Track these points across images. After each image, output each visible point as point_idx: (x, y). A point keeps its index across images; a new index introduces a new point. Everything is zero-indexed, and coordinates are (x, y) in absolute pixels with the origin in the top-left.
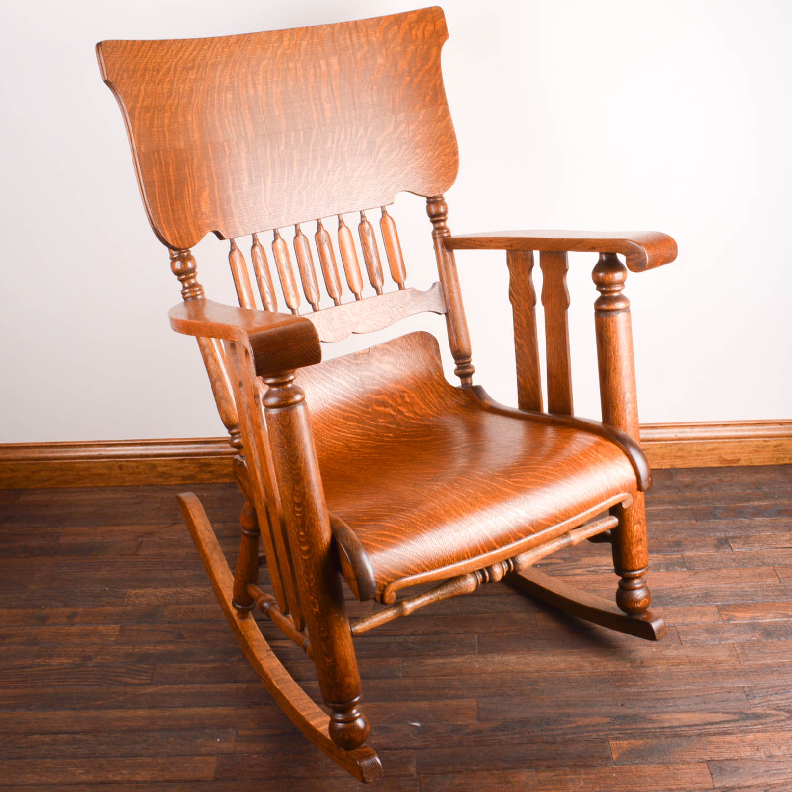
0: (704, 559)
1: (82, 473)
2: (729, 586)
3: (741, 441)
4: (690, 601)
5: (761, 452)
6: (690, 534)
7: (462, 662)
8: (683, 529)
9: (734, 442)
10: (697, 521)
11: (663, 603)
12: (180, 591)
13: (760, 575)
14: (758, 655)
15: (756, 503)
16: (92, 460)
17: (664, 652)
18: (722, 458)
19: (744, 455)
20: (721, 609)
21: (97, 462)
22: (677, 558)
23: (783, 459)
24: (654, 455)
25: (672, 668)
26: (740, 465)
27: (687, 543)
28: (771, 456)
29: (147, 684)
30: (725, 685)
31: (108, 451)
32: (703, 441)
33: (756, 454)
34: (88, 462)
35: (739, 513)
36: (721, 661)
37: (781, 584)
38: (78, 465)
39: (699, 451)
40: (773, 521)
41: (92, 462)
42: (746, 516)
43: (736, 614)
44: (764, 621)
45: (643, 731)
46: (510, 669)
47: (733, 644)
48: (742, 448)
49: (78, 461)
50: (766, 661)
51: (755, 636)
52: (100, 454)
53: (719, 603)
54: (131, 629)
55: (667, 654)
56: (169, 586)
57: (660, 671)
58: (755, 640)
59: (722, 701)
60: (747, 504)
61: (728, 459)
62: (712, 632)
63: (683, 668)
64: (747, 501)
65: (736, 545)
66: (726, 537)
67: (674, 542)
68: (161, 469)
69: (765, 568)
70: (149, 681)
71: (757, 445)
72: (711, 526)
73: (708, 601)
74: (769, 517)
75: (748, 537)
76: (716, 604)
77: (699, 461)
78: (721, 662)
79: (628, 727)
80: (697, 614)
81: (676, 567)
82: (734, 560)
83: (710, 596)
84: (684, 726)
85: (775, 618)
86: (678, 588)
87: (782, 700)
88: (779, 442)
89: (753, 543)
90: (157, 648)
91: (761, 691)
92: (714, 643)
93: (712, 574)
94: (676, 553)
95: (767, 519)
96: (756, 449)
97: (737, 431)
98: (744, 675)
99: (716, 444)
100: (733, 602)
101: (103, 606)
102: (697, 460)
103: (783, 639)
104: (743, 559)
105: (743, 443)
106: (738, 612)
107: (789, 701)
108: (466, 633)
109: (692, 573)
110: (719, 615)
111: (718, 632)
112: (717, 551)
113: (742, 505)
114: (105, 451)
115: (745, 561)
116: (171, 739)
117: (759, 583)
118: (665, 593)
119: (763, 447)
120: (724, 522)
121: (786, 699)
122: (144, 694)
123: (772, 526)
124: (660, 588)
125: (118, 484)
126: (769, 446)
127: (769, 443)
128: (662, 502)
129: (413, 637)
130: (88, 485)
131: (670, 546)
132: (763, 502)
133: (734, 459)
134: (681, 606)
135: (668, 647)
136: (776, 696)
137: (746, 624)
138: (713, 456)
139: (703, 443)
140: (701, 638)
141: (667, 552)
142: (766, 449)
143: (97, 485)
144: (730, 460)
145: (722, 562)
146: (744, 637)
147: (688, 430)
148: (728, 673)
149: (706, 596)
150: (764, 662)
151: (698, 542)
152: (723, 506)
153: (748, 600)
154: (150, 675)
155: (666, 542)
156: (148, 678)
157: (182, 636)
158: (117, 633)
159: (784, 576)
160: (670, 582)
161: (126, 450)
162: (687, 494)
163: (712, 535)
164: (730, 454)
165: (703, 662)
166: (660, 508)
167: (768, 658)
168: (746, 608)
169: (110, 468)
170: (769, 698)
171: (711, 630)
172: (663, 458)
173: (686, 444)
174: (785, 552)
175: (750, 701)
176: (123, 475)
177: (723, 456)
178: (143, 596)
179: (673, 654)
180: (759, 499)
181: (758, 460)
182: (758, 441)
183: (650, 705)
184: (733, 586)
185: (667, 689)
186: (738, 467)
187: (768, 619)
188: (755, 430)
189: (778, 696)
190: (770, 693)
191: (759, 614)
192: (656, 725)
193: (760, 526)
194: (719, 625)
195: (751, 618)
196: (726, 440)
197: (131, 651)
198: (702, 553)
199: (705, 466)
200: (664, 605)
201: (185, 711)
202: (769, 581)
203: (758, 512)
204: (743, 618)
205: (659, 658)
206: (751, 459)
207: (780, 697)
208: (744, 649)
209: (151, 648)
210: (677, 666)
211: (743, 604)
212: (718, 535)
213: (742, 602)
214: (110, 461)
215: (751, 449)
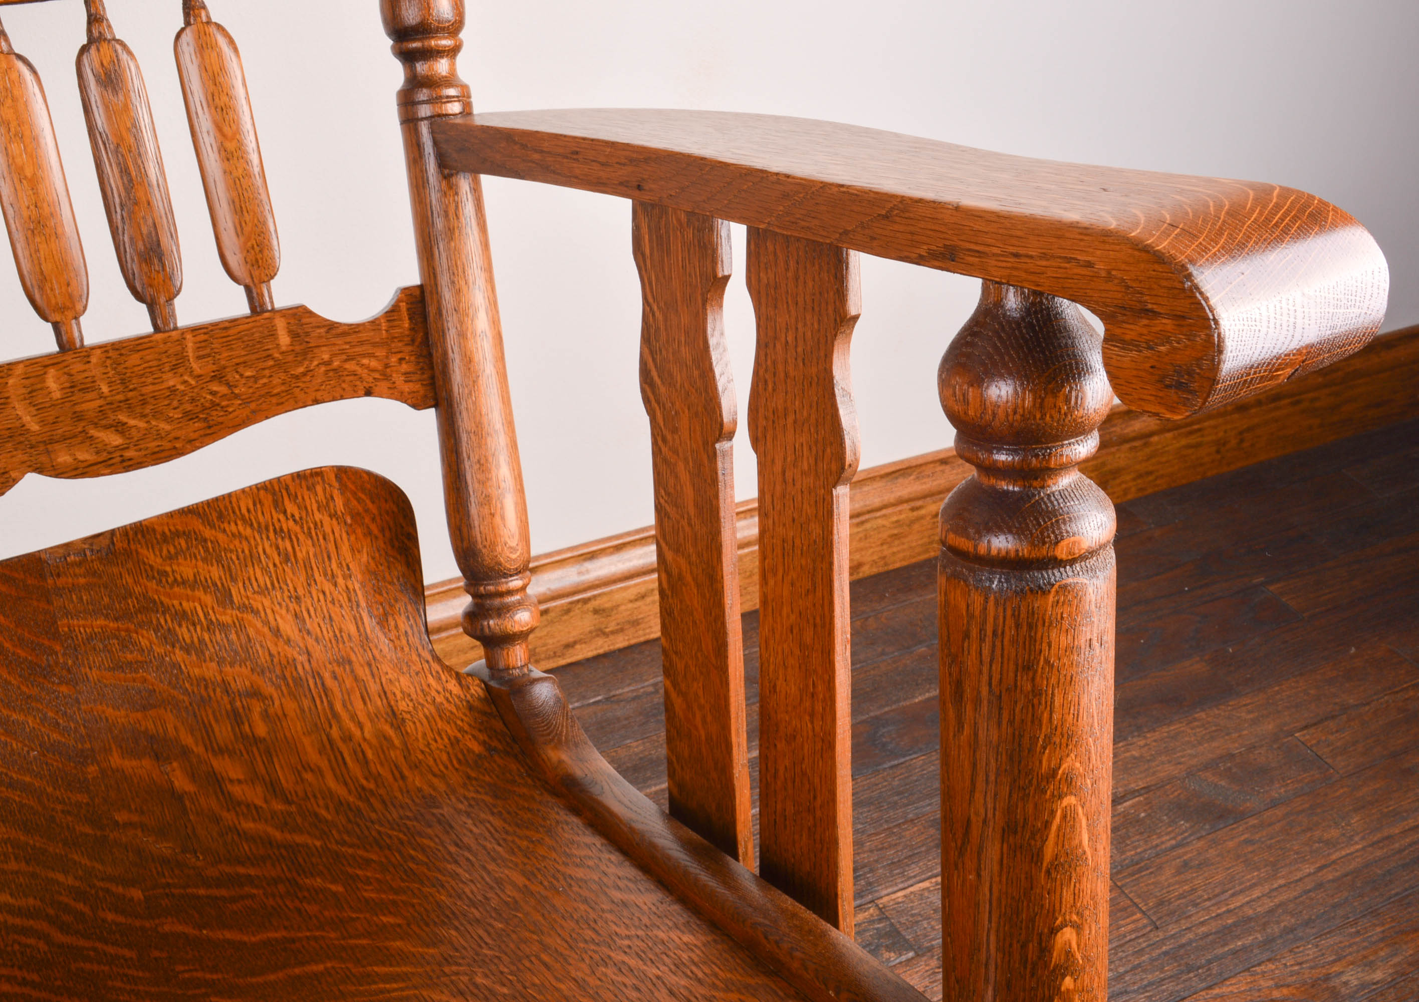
3: (862, 523)
5: (906, 535)
19: (871, 551)
22: (870, 921)
28: (926, 540)
33: (897, 542)
37: (1161, 934)
48: (866, 537)
71: (897, 522)
81: (886, 954)
96: (896, 532)
105: (868, 526)
109: (933, 963)
119: (912, 522)
120: (917, 762)
126: (922, 517)
127: (922, 512)
142: (916, 527)
147: (742, 522)
151: (892, 846)
152: (888, 710)
159: (1150, 903)
163: (911, 814)
173: (741, 557)
181: (901, 555)
182: (900, 512)
198: (920, 883)
206: (884, 558)
215: (884, 535)
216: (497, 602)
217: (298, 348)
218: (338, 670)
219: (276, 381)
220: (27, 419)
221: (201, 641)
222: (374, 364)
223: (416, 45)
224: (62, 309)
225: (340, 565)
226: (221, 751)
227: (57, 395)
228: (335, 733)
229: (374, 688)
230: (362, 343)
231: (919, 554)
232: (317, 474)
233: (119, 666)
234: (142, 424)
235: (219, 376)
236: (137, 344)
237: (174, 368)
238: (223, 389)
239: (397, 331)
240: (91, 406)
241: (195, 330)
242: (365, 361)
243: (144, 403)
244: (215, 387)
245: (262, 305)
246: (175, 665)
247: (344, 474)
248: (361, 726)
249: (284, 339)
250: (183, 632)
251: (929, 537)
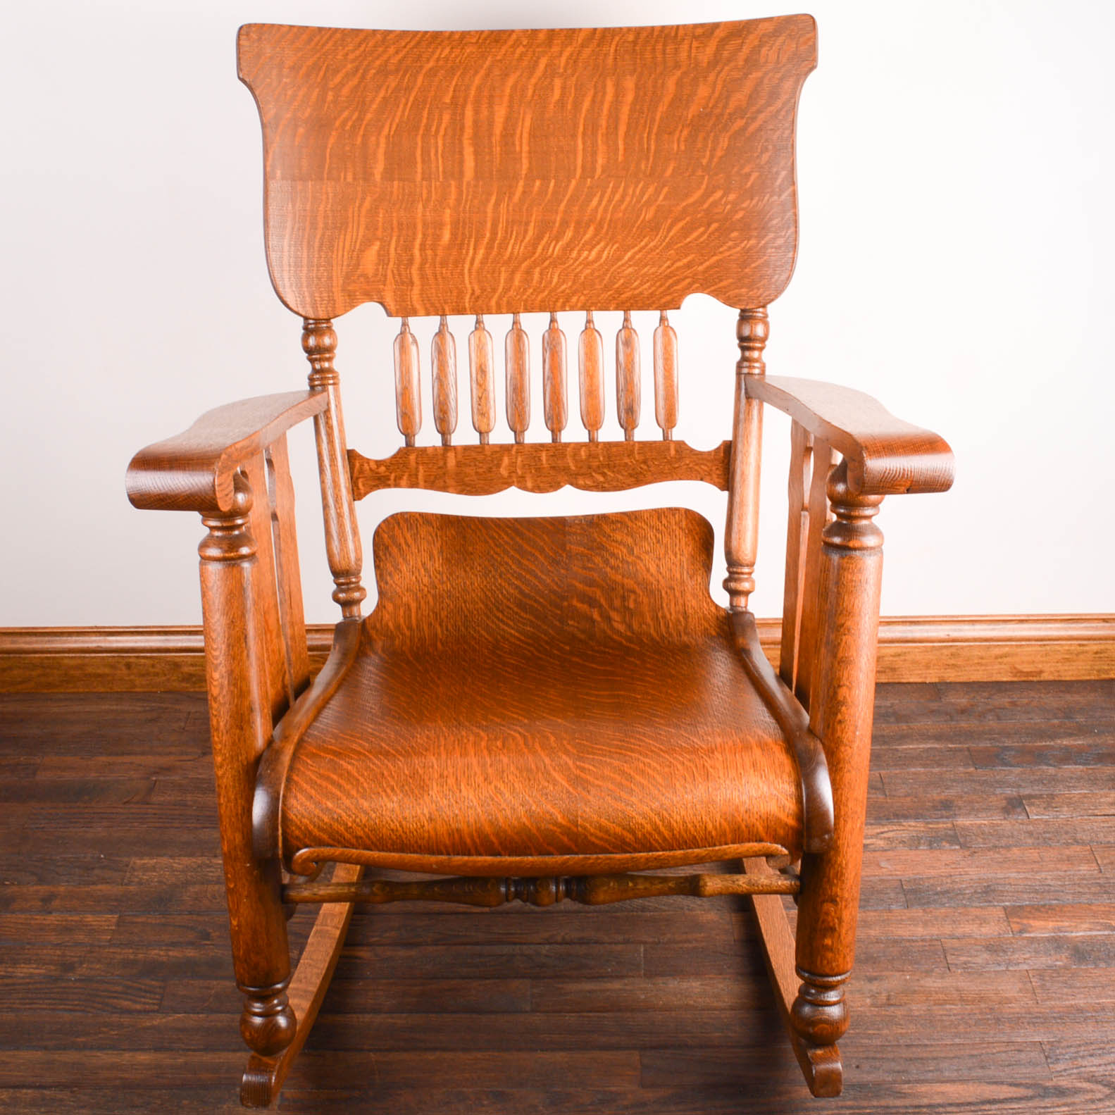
0: (986, 830)
1: (72, 672)
2: (1022, 876)
3: (1045, 645)
4: (964, 898)
5: (1074, 661)
6: (966, 790)
7: (620, 990)
8: (954, 781)
9: (1035, 645)
10: (976, 769)
11: (923, 901)
12: (208, 862)
13: (1069, 859)
14: (1065, 990)
15: (1065, 742)
16: (87, 655)
17: (922, 982)
18: (1015, 668)
19: (1049, 665)
20: (1011, 912)
21: (95, 657)
22: (945, 829)
23: (1107, 672)
24: (914, 662)
25: (935, 1008)
26: (1042, 679)
27: (960, 803)
28: (1088, 667)
29: (153, 1011)
30: (1014, 1039)
31: (110, 642)
32: (988, 643)
33: (1068, 664)
34: (80, 657)
35: (1039, 757)
36: (1006, 998)
37: (1100, 875)
38: (66, 661)
39: (982, 658)
40: (1090, 772)
41: (87, 657)
42: (1051, 762)
43: (1032, 922)
44: (1074, 934)
45: (889, 1111)
46: (691, 1002)
47: (1027, 971)
48: (1046, 655)
49: (66, 655)
50: (1077, 1002)
51: (1061, 960)
52: (98, 647)
53: (1007, 904)
54: (133, 923)
55: (927, 985)
56: (192, 855)
57: (917, 1013)
58: (1060, 966)
59: (1009, 1065)
60: (1052, 743)
61: (1025, 670)
62: (996, 951)
63: (951, 1009)
64: (1052, 737)
65: (1033, 808)
66: (1020, 796)
67: (941, 802)
68: (186, 669)
69: (1078, 848)
70: (156, 1007)
71: (1068, 650)
72: (998, 777)
73: (990, 899)
74: (1084, 764)
75: (1052, 796)
76: (1003, 904)
77: (981, 672)
78: (1009, 1001)
79: (865, 1103)
80: (973, 920)
81: (944, 844)
82: (1030, 834)
83: (994, 891)
84: (951, 1105)
85: (1091, 930)
86: (947, 877)
87: (1100, 1065)
88: (1103, 647)
89: (1061, 807)
90: (171, 953)
91: (1068, 1050)
92: (998, 969)
93: (997, 856)
94: (945, 820)
95: (1081, 767)
96: (1067, 657)
97: (1039, 629)
98: (1042, 1023)
99: (1007, 649)
100: (1027, 903)
101: (94, 883)
102: (978, 670)
103: (1102, 965)
104: (1044, 832)
105: (1048, 648)
106: (1034, 918)
107: (1109, 1068)
108: (626, 942)
109: (967, 853)
110: (1005, 924)
111: (1004, 951)
112: (1005, 819)
113: (1044, 743)
114: (105, 641)
115: (1048, 835)
116: (185, 1102)
117: (1069, 873)
118: (927, 884)
119: (1077, 655)
120: (1017, 770)
121: (1105, 1065)
122: (148, 1028)
123: (1090, 779)
124: (918, 876)
125: (124, 690)
126: (1087, 652)
127: (1087, 648)
128: (925, 737)
129: (547, 947)
130: (81, 690)
131: (935, 808)
132: (1075, 740)
133: (1033, 670)
134: (949, 907)
135: (928, 973)
136: (1090, 1059)
137: (1049, 940)
138: (1003, 666)
139: (989, 647)
140: (979, 960)
141: (931, 818)
142: (1081, 656)
143: (95, 690)
144: (1027, 673)
145: (1013, 837)
146: (1043, 961)
147: (966, 627)
148: (1019, 1018)
149: (988, 892)
150: (1073, 1002)
151: (977, 802)
152: (1016, 744)
153: (1050, 899)
154: (157, 996)
155: (929, 802)
156: (155, 1001)
157: (207, 936)
158: (114, 928)
159: (1105, 862)
160: (934, 868)
161: (136, 642)
162: (963, 724)
163: (998, 791)
164: (1029, 663)
165: (982, 999)
166: (921, 746)
167: (1078, 996)
168: (1047, 912)
169: (113, 667)
170: (1080, 1062)
171: (994, 947)
172: (927, 667)
173: (962, 648)
174: (1107, 822)
175: (1051, 1066)
176: (132, 677)
177: (1018, 666)
178: (154, 869)
179: (935, 985)
180: (1071, 735)
181: (1070, 673)
182: (1071, 645)
183: (898, 1068)
184: (1029, 876)
185: (926, 1042)
186: (1039, 682)
187: (1081, 931)
188: (1065, 629)
189: (1093, 1058)
190: (1081, 1054)
191: (1067, 924)
192: (907, 1102)
193: (1071, 778)
194: (1008, 939)
195: (1054, 930)
196: (1023, 643)
197: (132, 957)
198: (982, 821)
199: (989, 680)
200: (924, 904)
201: (208, 1058)
202: (1084, 869)
203: (1068, 756)
204: (1042, 928)
205: (915, 992)
206: (1058, 671)
207: (1096, 1061)
208: (1043, 980)
209: (162, 953)
210: (941, 1004)
211: (1044, 906)
212: (1008, 791)
213: (1042, 903)
214: (114, 657)
215: (1059, 657)
216: (736, 576)
217: (677, 457)
218: (668, 591)
219: (666, 468)
220: (571, 464)
221: (618, 566)
222: (706, 468)
223: (745, 344)
224: (592, 426)
225: (679, 549)
226: (614, 609)
227: (584, 457)
228: (660, 615)
229: (681, 601)
230: (703, 459)
231: (1084, 675)
232: (677, 509)
233: (584, 568)
234: (612, 475)
235: (645, 462)
236: (617, 444)
237: (629, 456)
238: (645, 467)
239: (717, 457)
240: (595, 464)
241: (639, 443)
242: (703, 467)
243: (615, 467)
244: (642, 466)
245: (668, 437)
246: (606, 573)
247: (687, 511)
248: (671, 614)
249: (673, 452)
250: (612, 561)
251: (1091, 666)
